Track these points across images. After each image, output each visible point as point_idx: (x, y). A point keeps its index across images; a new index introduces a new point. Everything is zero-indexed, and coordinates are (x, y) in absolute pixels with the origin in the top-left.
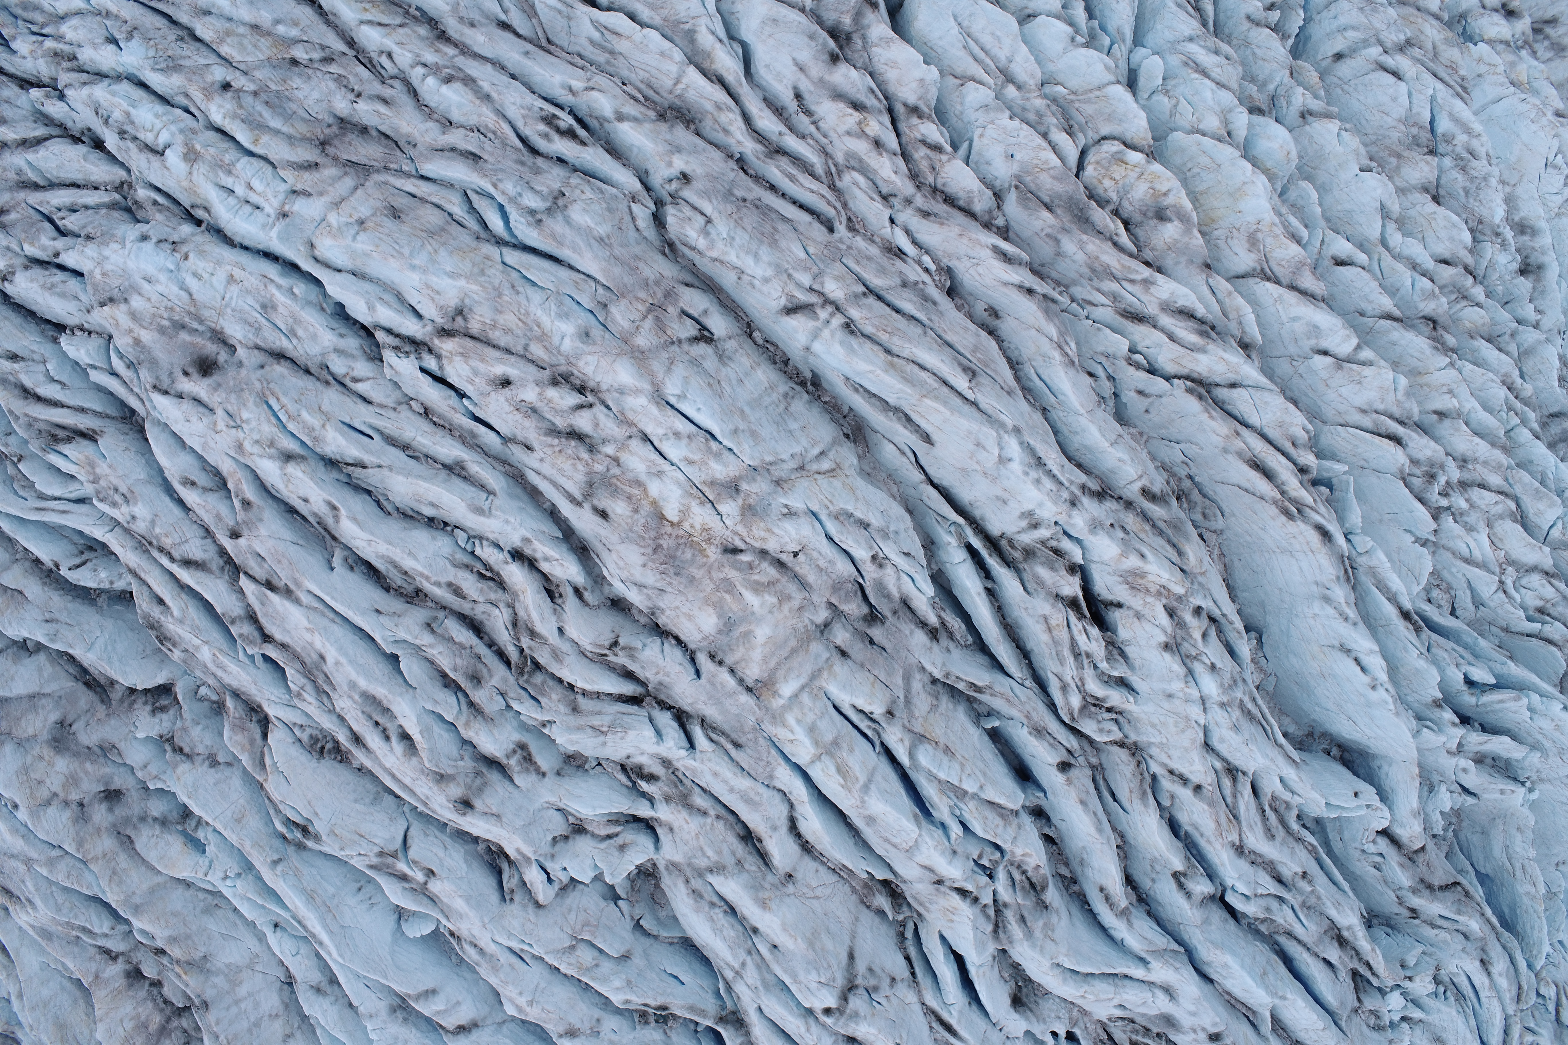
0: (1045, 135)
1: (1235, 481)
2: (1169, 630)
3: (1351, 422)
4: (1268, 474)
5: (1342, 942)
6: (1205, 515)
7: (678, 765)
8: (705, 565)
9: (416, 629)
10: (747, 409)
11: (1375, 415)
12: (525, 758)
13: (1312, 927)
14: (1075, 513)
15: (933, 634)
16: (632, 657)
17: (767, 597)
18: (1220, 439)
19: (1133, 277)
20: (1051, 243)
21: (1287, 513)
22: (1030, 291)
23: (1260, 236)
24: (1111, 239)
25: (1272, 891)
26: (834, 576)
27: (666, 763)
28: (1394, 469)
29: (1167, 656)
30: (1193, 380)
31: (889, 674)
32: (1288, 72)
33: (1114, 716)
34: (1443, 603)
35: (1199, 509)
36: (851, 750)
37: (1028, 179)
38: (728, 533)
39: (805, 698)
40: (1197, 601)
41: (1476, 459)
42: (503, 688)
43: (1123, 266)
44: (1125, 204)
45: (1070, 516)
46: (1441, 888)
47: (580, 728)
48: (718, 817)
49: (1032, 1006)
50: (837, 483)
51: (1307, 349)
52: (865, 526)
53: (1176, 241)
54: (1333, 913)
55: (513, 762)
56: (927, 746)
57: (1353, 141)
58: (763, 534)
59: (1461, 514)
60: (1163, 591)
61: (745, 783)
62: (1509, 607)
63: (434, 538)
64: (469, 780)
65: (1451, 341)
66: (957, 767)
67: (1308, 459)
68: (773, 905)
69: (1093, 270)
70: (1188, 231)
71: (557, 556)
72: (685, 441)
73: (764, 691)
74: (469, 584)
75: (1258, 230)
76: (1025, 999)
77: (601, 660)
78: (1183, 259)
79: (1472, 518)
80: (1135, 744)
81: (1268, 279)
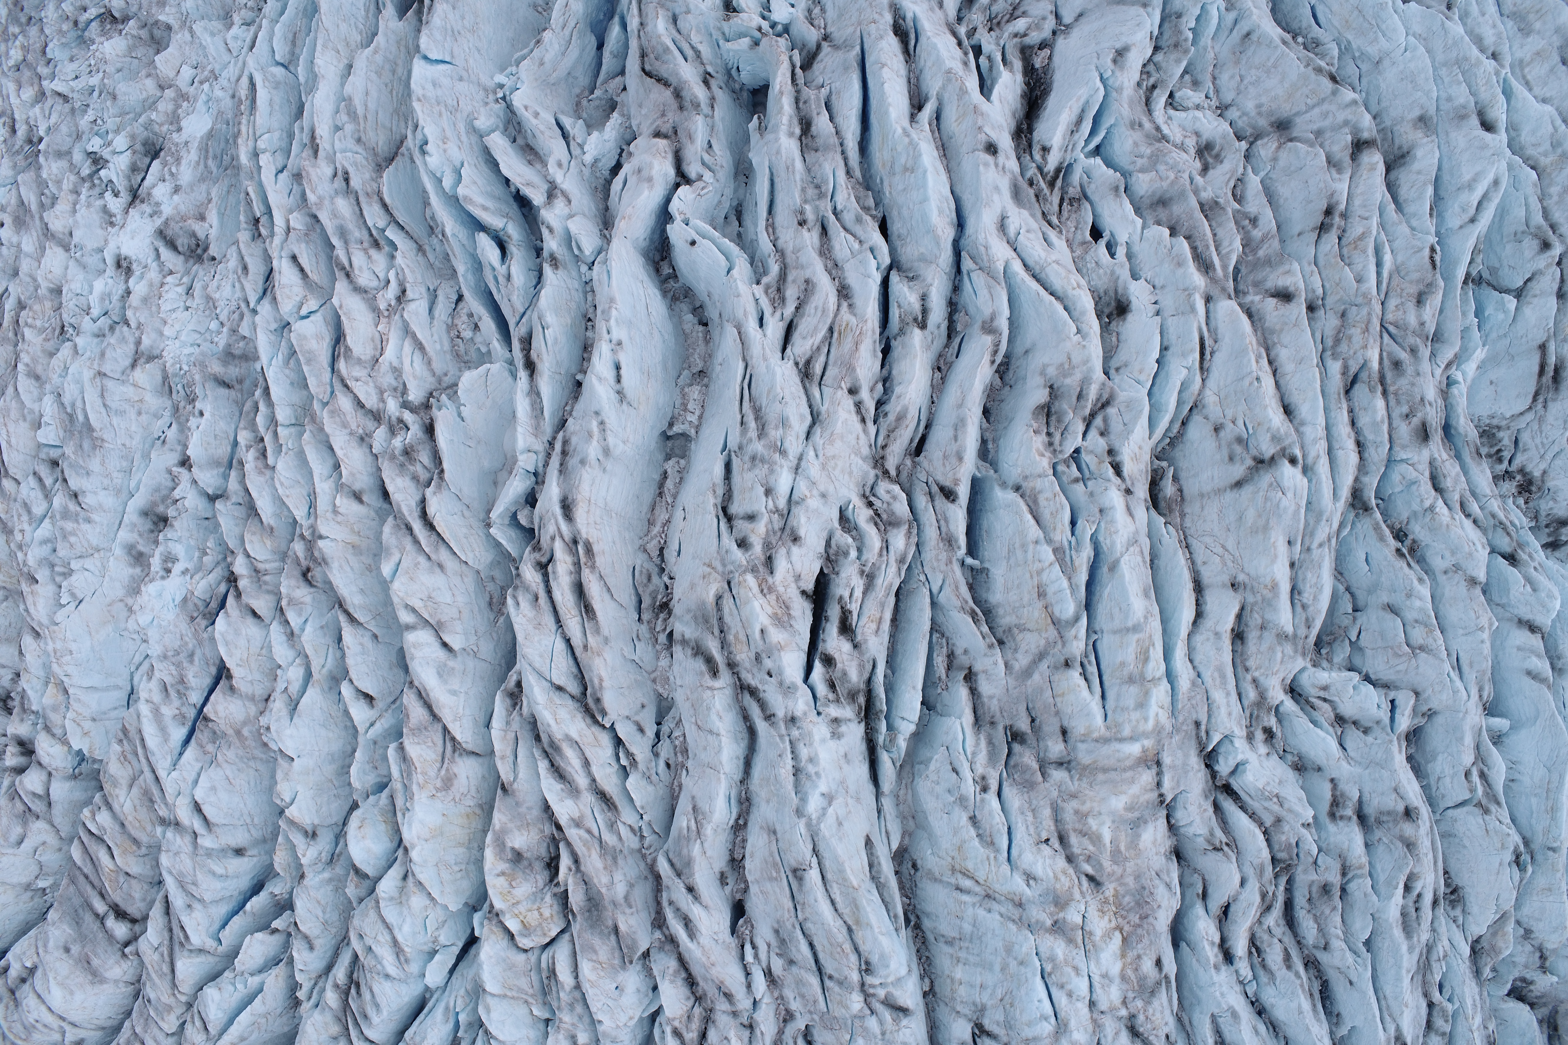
0: (578, 986)
1: (613, 604)
2: (783, 551)
3: (457, 562)
4: (580, 590)
5: (806, 125)
6: (649, 579)
7: (1244, 733)
8: (1121, 884)
9: (1337, 954)
10: (997, 968)
11: (433, 556)
12: (1337, 805)
13: (828, 168)
14: (798, 713)
15: (970, 677)
16: (1212, 834)
17: (1094, 828)
18: (605, 655)
19: (586, 836)
20: (632, 900)
21: (589, 550)
22: (690, 889)
23: (439, 784)
24: (578, 869)
25: (843, 233)
26: (1026, 796)
27: (1250, 737)
28: (445, 493)
29: (802, 533)
30: (593, 717)
31: (1042, 690)
32: (306, 881)
33: (872, 499)
34: (465, 318)
35: (651, 588)
36: (1123, 664)
37: (617, 962)
38: (1088, 898)
39: (1127, 732)
40: (738, 554)
41: (351, 434)
42: (1312, 869)
43: (589, 849)
44: (541, 884)
45: (805, 714)
46: (667, 84)
47: (1290, 811)
48: (1247, 670)
49: (1112, 294)
50: (970, 865)
51: (459, 658)
52: (973, 819)
53: (519, 828)
54: (799, 164)
55: (1349, 812)
56: (1057, 613)
57: (284, 790)
58: (1063, 878)
59: (395, 389)
60: (766, 589)
61: (1218, 696)
62: (410, 277)
63: (1273, 1006)
64: (1391, 825)
65: (298, 548)
66: (1044, 576)
67: (530, 575)
68: (1268, 581)
69: (615, 859)
70: (504, 831)
71: (1206, 943)
72: (1068, 987)
73: (1150, 754)
74: (1274, 956)
75: (438, 790)
76: (1113, 304)
77: (1233, 844)
78: (523, 810)
79: (388, 380)
80: (875, 467)
81: (453, 739)
